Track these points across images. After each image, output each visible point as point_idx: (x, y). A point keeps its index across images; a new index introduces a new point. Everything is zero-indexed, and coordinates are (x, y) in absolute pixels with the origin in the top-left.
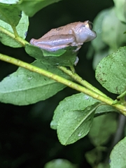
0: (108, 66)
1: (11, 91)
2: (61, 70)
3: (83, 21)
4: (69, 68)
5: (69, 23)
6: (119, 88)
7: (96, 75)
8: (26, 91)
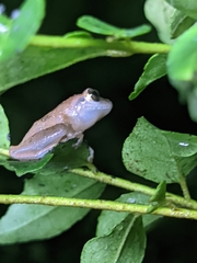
0: (137, 148)
1: (25, 223)
2: (75, 174)
3: (80, 92)
4: (85, 168)
5: (60, 102)
6: (170, 174)
7: (127, 167)
8: (47, 215)
